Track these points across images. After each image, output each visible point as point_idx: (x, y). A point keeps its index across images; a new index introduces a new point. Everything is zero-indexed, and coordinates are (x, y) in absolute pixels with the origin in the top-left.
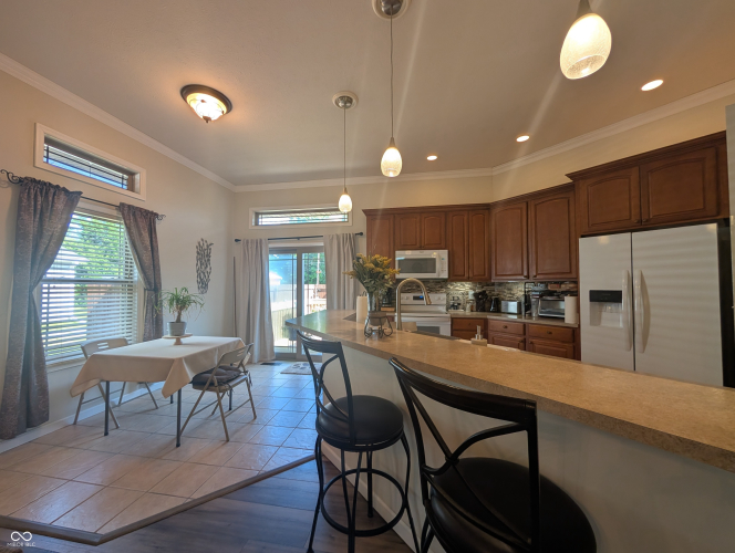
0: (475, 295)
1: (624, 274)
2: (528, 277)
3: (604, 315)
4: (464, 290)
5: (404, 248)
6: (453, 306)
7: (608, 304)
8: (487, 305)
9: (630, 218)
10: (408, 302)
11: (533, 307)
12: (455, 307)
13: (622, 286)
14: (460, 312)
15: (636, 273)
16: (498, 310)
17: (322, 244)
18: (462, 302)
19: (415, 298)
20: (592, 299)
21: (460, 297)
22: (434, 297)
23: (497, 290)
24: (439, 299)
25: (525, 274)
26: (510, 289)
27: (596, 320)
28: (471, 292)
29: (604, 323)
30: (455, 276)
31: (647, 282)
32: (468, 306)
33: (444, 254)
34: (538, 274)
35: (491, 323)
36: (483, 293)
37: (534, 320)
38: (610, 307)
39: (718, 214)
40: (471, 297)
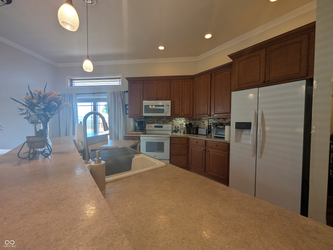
0: (186, 125)
1: (253, 113)
2: (210, 115)
3: (243, 136)
4: (181, 122)
5: (148, 99)
6: (175, 131)
7: (245, 130)
8: (192, 131)
9: (260, 80)
10: (151, 129)
11: (212, 132)
12: (176, 131)
13: (252, 120)
14: (178, 134)
15: (260, 112)
16: (197, 133)
17: (106, 97)
18: (180, 129)
19: (156, 127)
20: (237, 128)
21: (179, 126)
22: (165, 126)
23: (198, 122)
24: (168, 127)
25: (209, 114)
26: (203, 122)
27: (238, 139)
28: (185, 124)
29: (243, 141)
30: (174, 115)
31: (265, 117)
32: (182, 131)
33: (169, 102)
34: (215, 114)
35: (191, 140)
36: (190, 124)
37: (213, 139)
38: (246, 132)
39: (307, 76)
40: (184, 126)
